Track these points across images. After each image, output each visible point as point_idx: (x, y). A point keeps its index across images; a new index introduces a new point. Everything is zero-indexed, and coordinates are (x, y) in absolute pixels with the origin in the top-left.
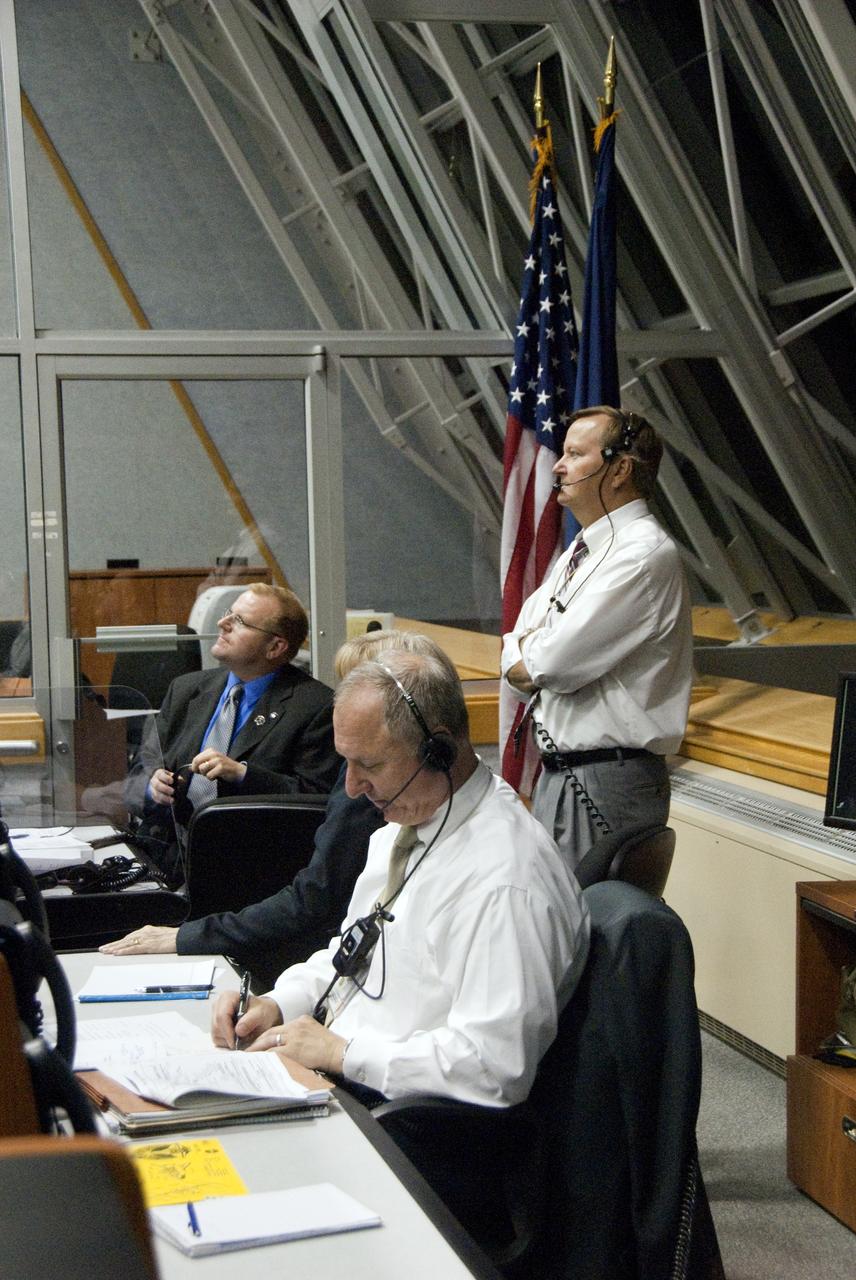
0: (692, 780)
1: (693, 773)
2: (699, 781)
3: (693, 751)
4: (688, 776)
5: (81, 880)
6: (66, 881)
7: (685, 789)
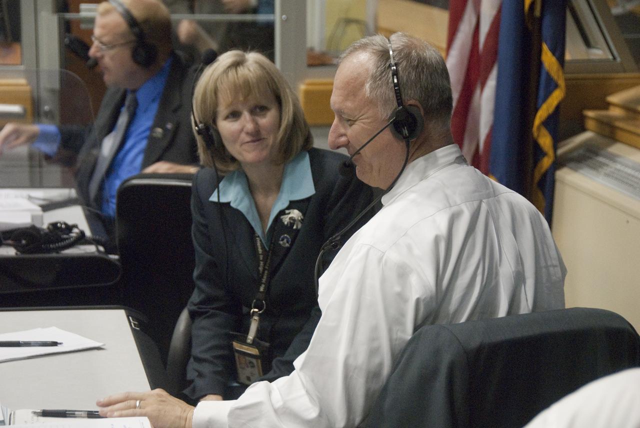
0: (615, 161)
1: (618, 156)
2: (621, 163)
3: (620, 134)
4: (613, 158)
5: (24, 242)
6: (10, 242)
7: (607, 170)
